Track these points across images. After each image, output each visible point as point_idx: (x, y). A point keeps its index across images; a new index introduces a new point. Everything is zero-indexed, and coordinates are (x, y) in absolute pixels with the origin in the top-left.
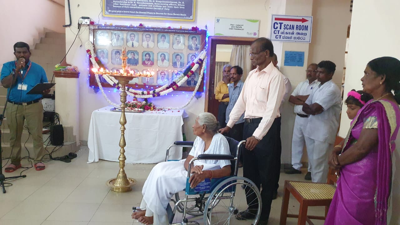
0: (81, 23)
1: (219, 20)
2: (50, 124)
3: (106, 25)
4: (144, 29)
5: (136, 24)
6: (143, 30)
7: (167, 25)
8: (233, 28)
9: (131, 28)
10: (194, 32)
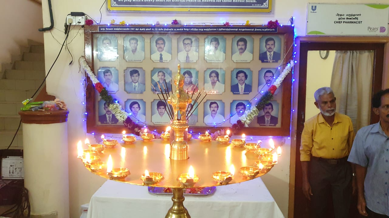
0: (70, 24)
1: (315, 7)
2: (16, 208)
3: (114, 25)
4: (181, 29)
5: (166, 21)
6: (180, 31)
7: (221, 21)
8: (341, 20)
9: (158, 28)
10: (271, 30)
